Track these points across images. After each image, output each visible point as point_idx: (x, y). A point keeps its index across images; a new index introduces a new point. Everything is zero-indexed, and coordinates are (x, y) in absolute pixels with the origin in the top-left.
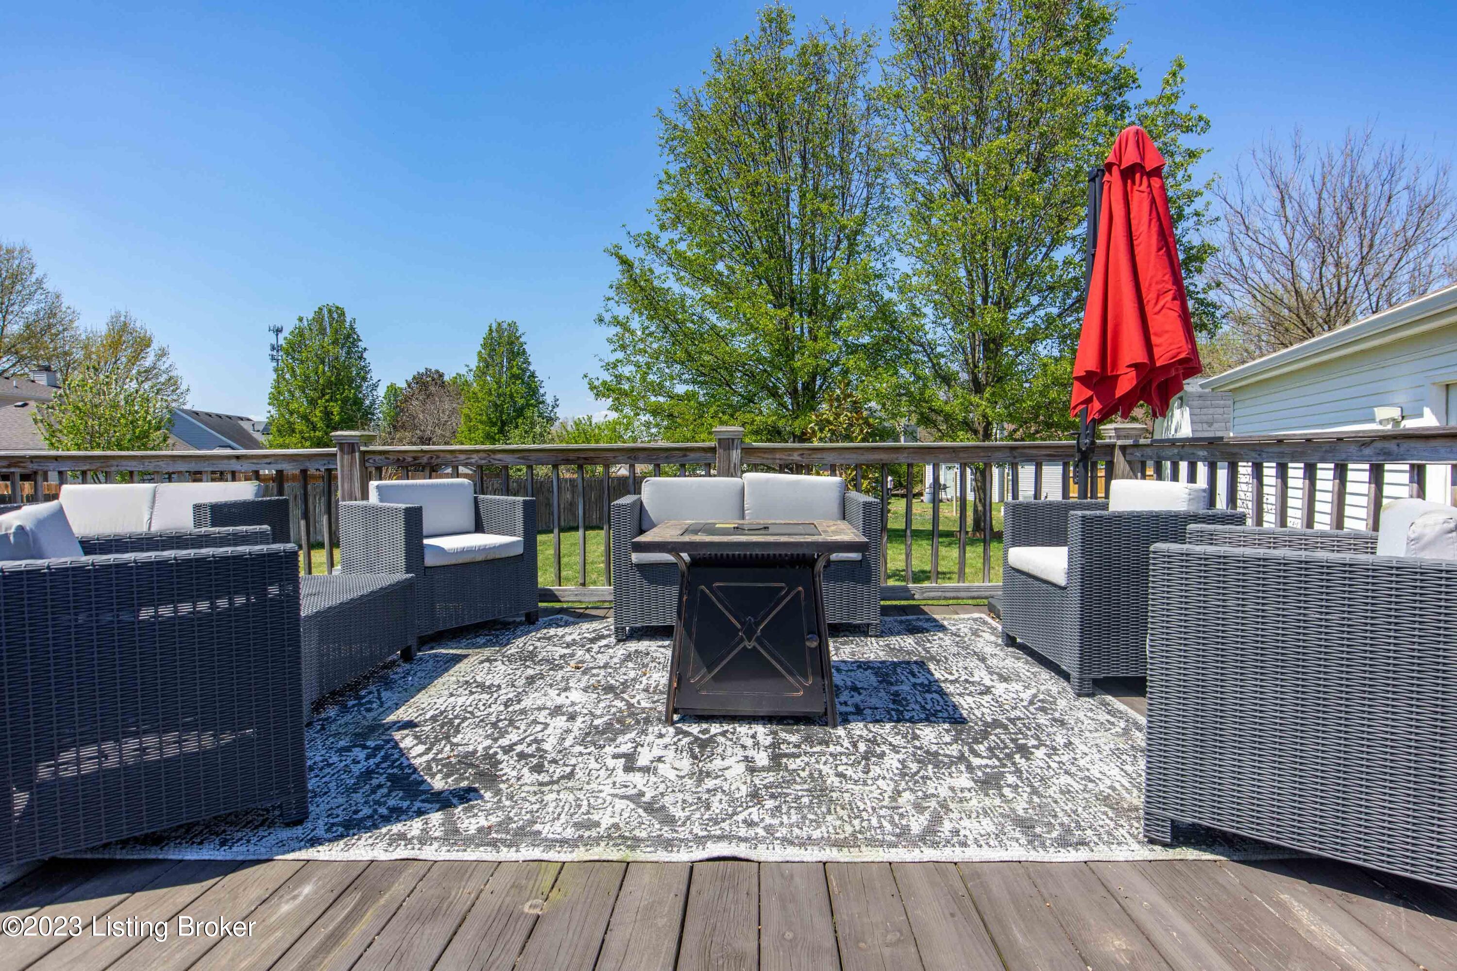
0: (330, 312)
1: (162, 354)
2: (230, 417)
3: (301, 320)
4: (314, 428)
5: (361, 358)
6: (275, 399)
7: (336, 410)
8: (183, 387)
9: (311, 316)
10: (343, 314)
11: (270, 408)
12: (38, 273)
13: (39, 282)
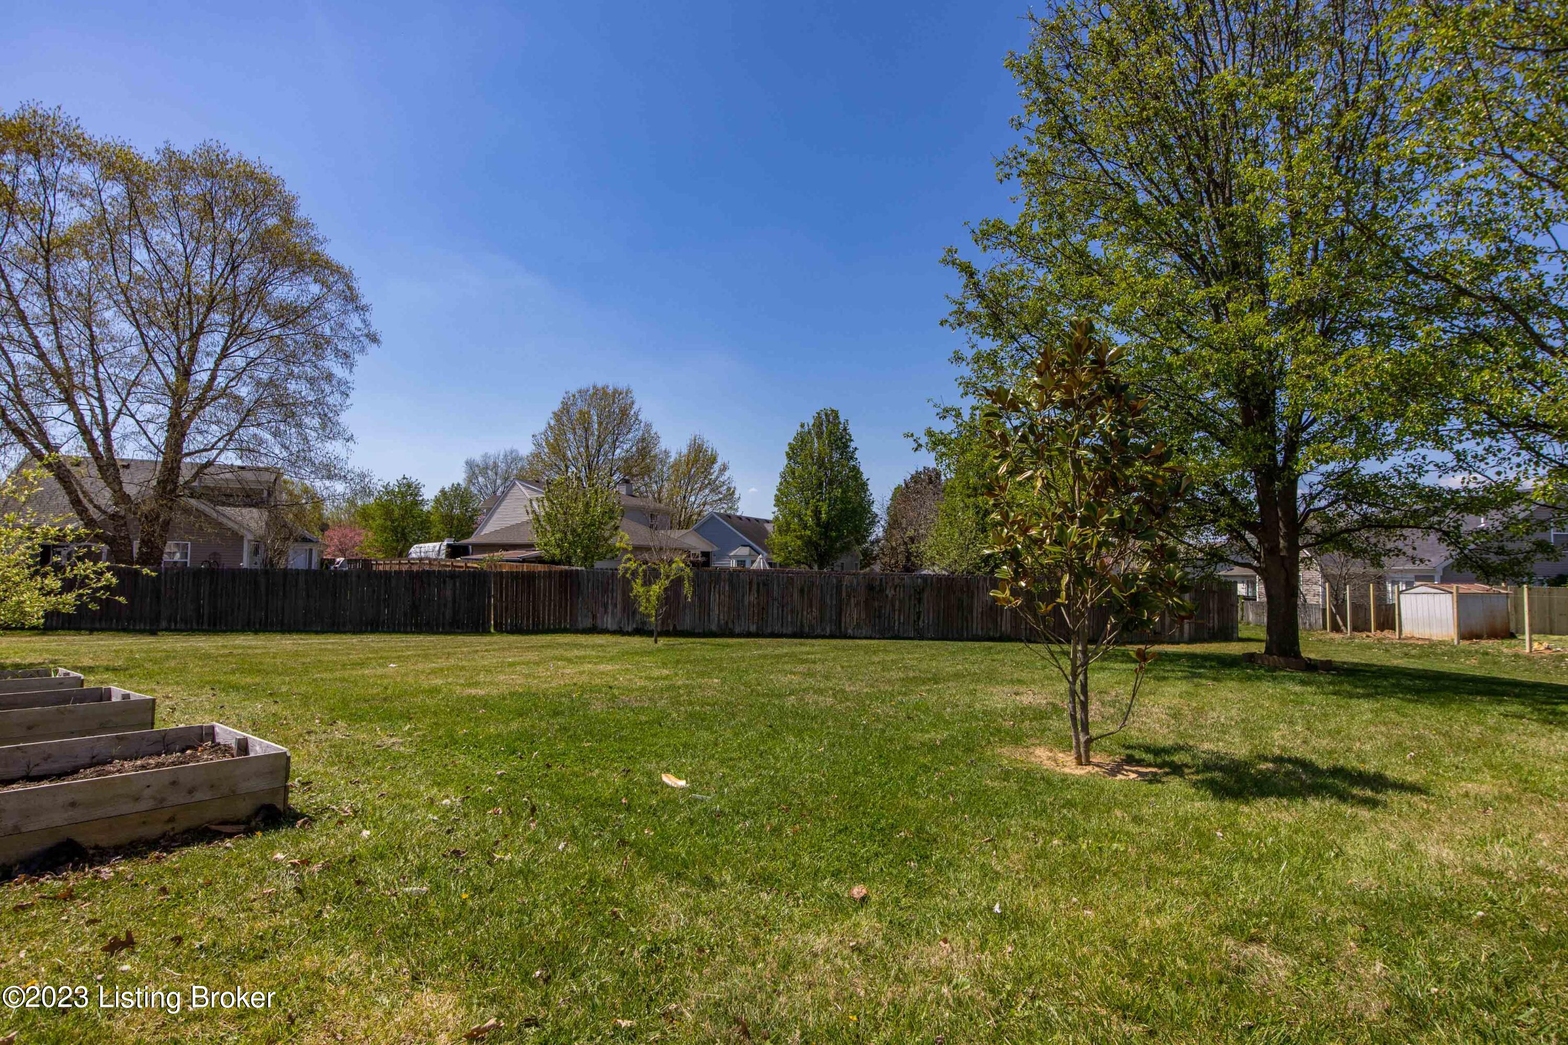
0: (826, 415)
1: (724, 468)
2: (757, 520)
3: (802, 426)
4: (805, 527)
5: (852, 458)
6: (778, 501)
7: (824, 508)
8: (736, 496)
9: (811, 422)
10: (837, 417)
11: (776, 509)
12: (636, 407)
13: (636, 414)
